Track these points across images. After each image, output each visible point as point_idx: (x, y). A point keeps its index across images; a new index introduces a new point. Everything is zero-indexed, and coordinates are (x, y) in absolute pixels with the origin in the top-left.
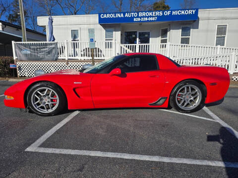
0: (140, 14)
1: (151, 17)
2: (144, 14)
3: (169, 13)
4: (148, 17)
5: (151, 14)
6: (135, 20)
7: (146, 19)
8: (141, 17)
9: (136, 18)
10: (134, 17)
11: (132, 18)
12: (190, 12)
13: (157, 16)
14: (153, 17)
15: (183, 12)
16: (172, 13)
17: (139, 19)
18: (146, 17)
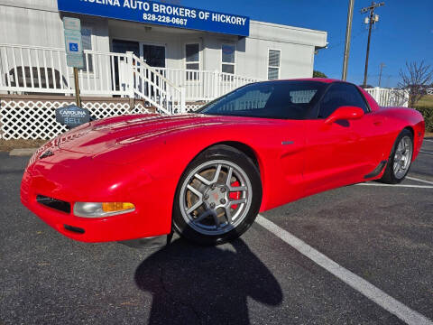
0: (156, 8)
1: (176, 16)
2: (163, 9)
3: (206, 16)
4: (171, 16)
5: (175, 11)
6: (145, 16)
7: (168, 20)
8: (157, 14)
9: (147, 12)
10: (143, 11)
11: (140, 12)
12: (238, 21)
13: (187, 18)
14: (180, 17)
15: (228, 19)
16: (211, 16)
17: (154, 18)
18: (167, 15)
